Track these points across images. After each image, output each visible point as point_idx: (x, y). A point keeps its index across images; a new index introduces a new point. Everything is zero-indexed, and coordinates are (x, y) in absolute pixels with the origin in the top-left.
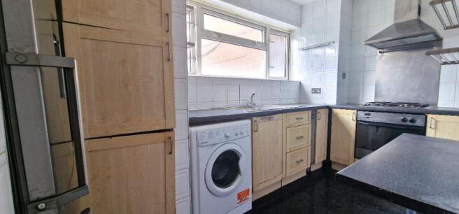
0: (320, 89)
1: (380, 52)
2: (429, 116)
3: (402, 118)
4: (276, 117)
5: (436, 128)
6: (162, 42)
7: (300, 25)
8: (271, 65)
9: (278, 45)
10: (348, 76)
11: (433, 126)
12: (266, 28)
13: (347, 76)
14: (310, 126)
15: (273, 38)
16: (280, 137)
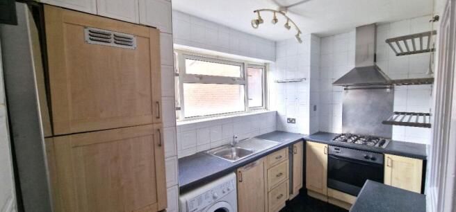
0: (294, 120)
1: (345, 89)
2: (386, 155)
3: (365, 155)
4: (258, 162)
5: (392, 167)
6: (153, 130)
7: (275, 59)
8: (249, 98)
9: (255, 78)
10: (319, 108)
11: (389, 165)
12: (244, 64)
13: (317, 108)
14: (288, 161)
15: (250, 71)
16: (262, 180)
